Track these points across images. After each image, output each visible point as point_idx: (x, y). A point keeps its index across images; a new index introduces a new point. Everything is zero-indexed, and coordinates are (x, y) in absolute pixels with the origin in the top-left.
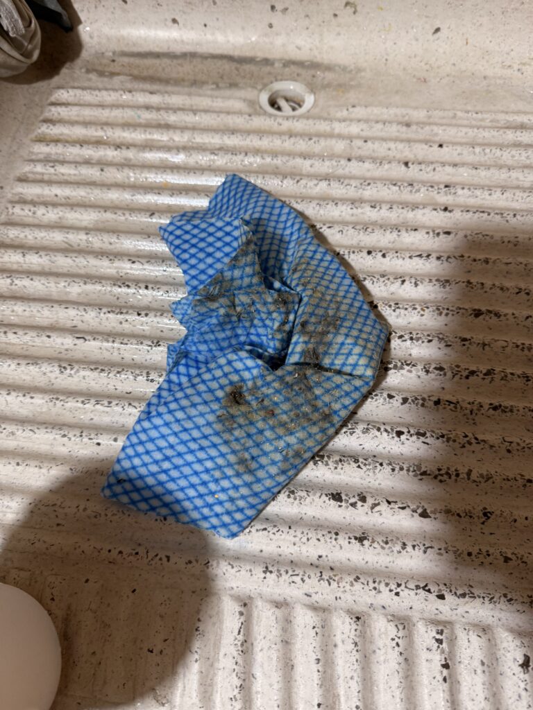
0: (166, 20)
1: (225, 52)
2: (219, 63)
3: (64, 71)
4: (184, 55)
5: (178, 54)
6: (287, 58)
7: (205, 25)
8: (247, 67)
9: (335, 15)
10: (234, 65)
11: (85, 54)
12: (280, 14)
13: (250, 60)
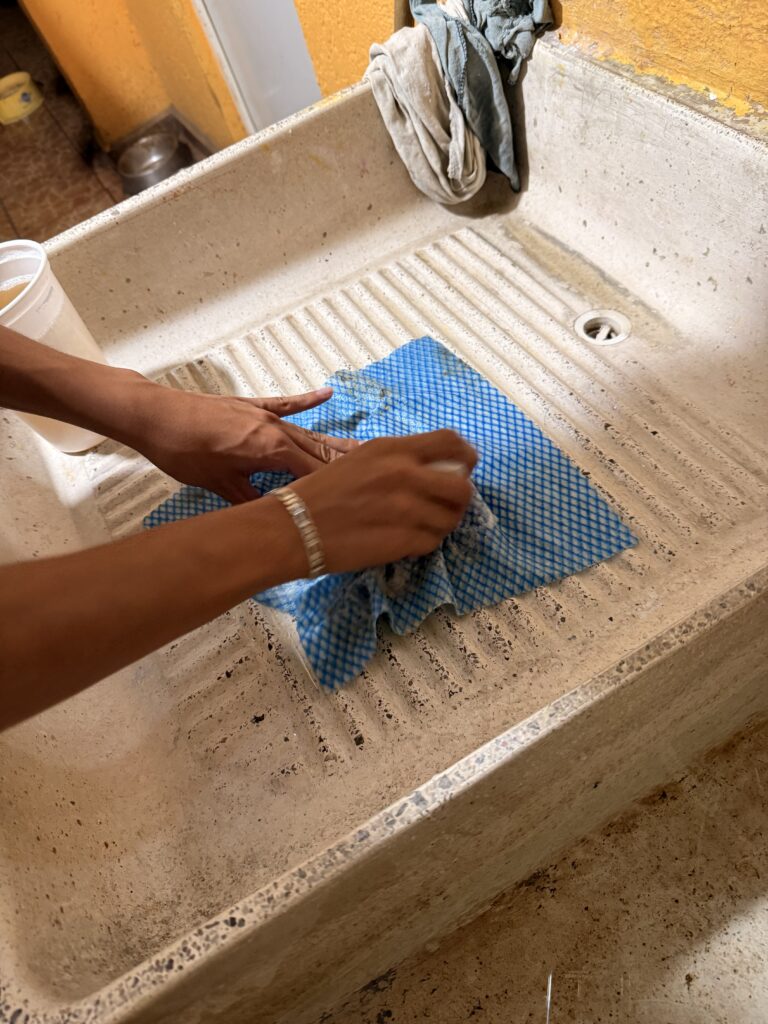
0: (580, 219)
1: (602, 267)
2: (592, 272)
3: (488, 219)
4: (573, 252)
5: (571, 249)
6: (643, 298)
7: (603, 238)
8: (608, 288)
9: (699, 284)
10: (601, 280)
11: (512, 215)
12: (658, 259)
13: (614, 284)
